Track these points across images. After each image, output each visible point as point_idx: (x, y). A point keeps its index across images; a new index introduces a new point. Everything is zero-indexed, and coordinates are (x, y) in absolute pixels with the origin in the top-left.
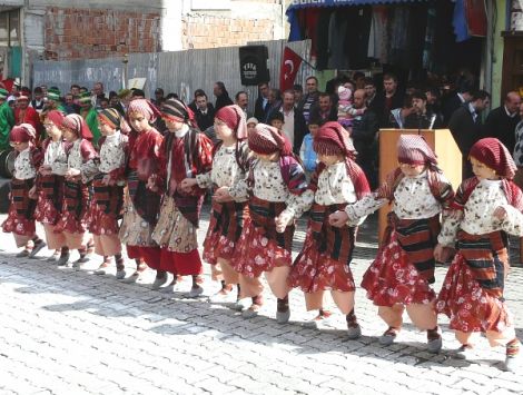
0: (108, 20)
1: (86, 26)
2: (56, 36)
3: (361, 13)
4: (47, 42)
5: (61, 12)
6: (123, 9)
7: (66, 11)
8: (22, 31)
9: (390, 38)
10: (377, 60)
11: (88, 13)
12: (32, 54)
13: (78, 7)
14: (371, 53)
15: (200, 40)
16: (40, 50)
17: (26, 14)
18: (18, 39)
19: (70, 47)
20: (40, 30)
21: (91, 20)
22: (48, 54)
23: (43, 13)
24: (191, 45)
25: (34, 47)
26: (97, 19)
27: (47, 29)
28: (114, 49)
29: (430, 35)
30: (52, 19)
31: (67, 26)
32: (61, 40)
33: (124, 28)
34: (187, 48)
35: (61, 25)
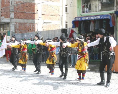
0: (27, 25)
1: (23, 26)
2: (17, 28)
3: (88, 22)
4: (15, 30)
5: (18, 23)
6: (30, 22)
7: (19, 23)
8: (10, 27)
9: (95, 27)
10: (92, 31)
11: (23, 23)
12: (12, 32)
13: (21, 22)
14: (91, 30)
15: (45, 29)
16: (14, 31)
17: (11, 24)
18: (9, 29)
19: (20, 31)
20: (14, 27)
21: (24, 25)
22: (15, 32)
23: (14, 24)
24: (44, 30)
25: (13, 31)
26: (25, 25)
27: (15, 27)
28: (29, 31)
29: (104, 26)
30: (16, 25)
31: (19, 26)
32: (18, 29)
33: (30, 26)
34: (43, 30)
35: (18, 26)
